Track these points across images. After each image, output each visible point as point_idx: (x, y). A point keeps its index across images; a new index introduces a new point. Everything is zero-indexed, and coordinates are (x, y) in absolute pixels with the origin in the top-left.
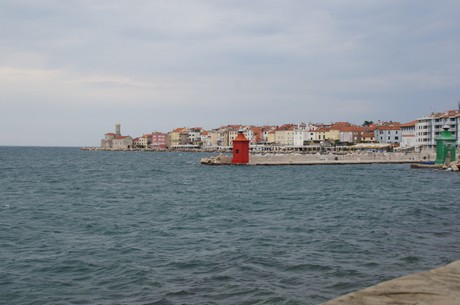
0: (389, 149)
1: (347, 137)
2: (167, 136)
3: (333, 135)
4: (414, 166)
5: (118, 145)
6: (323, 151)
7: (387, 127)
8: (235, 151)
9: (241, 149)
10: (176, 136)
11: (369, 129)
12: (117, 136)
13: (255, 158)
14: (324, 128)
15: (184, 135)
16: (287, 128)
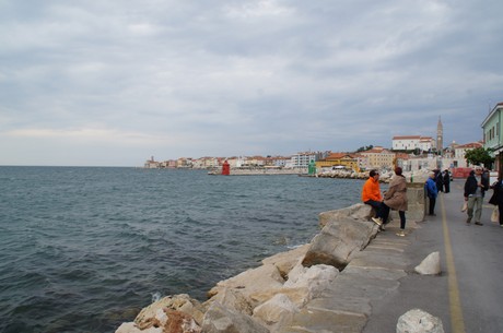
0: (280, 168)
1: (260, 163)
2: (176, 162)
3: (254, 162)
4: (300, 175)
5: (152, 166)
6: (250, 169)
7: (278, 158)
8: (224, 169)
9: (226, 168)
10: (180, 162)
11: (269, 159)
12: (152, 162)
13: (232, 172)
14: (250, 159)
15: (184, 162)
16: (233, 158)
